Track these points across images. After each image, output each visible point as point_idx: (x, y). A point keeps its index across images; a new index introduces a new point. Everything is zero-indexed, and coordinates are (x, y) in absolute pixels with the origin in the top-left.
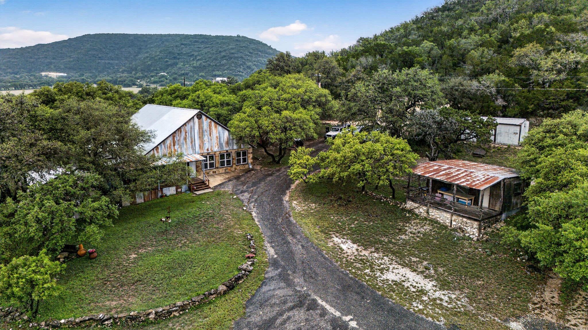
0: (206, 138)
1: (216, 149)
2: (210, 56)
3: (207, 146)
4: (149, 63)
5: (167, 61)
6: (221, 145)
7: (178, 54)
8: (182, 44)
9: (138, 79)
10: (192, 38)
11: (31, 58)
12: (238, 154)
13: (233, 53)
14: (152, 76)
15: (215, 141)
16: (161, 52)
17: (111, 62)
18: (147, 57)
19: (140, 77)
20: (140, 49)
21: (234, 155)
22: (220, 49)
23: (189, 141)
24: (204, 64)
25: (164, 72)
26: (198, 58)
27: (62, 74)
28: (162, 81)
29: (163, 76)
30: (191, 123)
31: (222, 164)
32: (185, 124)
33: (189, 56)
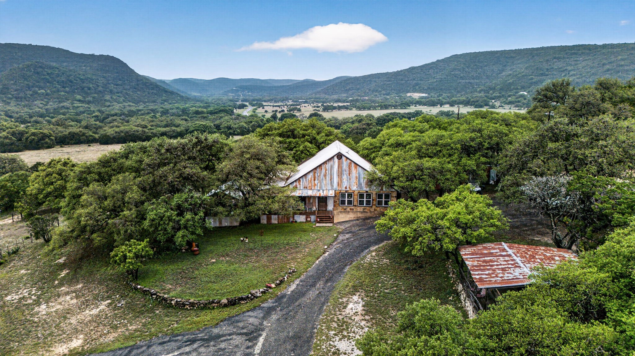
0: (345, 177)
1: (354, 188)
2: (589, 70)
3: (345, 184)
4: (511, 81)
5: (532, 79)
6: (360, 185)
7: (547, 69)
8: (555, 58)
9: (494, 99)
10: (569, 50)
11: (402, 80)
12: (380, 196)
13: (622, 66)
14: (509, 96)
15: (354, 180)
16: (526, 68)
17: (472, 81)
18: (510, 75)
19: (495, 97)
20: (505, 66)
21: (374, 196)
22: (604, 61)
23: (328, 178)
24: (578, 80)
25: (525, 91)
26: (572, 73)
27: (424, 95)
28: (519, 102)
29: (522, 96)
30: (331, 163)
31: (361, 203)
32: (325, 163)
33: (559, 71)
